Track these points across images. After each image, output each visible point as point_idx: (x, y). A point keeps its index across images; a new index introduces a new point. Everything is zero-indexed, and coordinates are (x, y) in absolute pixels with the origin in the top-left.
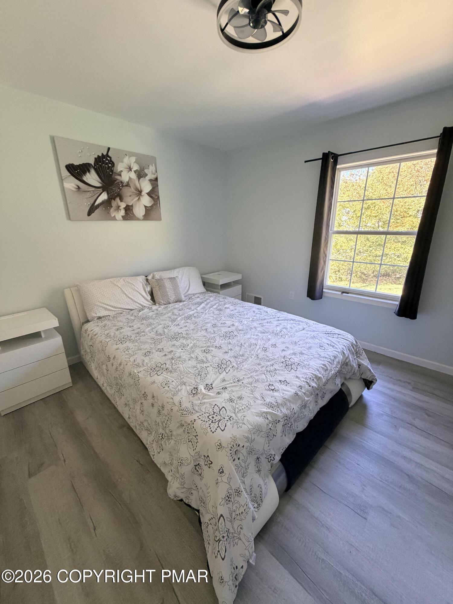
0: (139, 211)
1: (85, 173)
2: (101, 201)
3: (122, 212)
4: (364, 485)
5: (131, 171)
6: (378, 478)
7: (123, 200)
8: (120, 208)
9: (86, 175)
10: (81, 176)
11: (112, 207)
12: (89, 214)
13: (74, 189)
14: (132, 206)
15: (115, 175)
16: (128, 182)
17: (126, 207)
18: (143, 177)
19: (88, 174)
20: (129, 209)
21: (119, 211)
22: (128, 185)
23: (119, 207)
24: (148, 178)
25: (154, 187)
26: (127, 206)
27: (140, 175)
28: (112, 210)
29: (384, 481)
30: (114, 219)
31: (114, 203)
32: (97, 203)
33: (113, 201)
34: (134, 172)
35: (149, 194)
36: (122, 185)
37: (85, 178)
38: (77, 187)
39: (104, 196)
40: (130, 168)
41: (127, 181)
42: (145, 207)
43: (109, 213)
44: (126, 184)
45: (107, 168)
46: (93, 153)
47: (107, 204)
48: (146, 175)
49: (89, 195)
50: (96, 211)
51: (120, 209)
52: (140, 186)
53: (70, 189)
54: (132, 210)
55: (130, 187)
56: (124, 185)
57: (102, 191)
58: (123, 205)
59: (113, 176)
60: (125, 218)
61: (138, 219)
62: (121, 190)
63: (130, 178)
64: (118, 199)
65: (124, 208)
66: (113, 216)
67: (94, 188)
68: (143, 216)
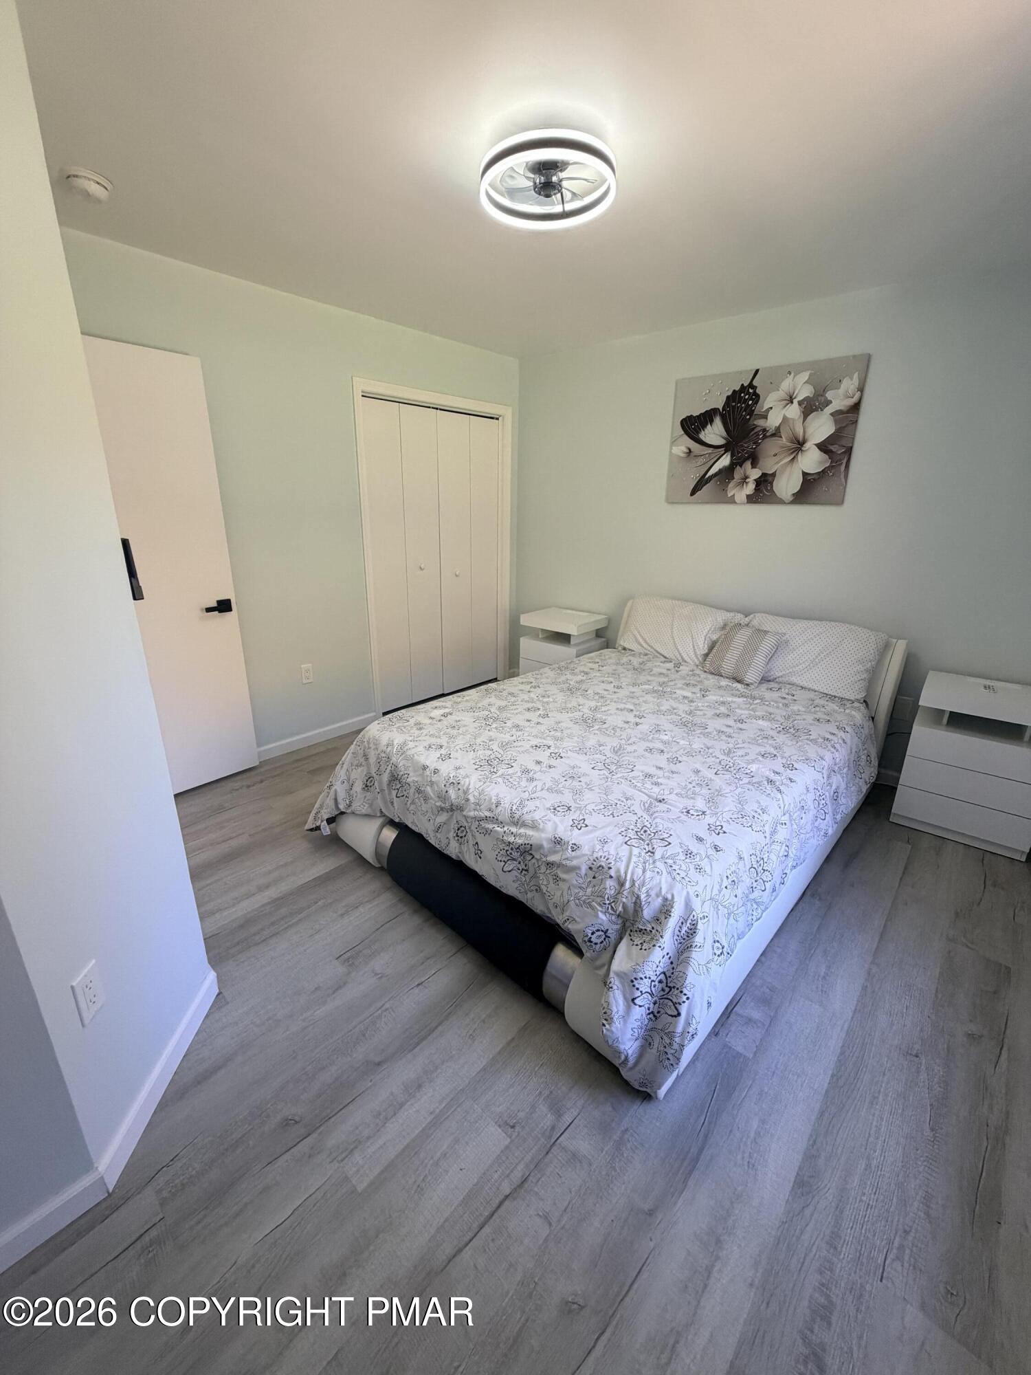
0: (788, 484)
1: (704, 427)
2: (717, 470)
3: (750, 488)
4: (381, 977)
5: (792, 403)
6: (387, 1006)
7: (758, 463)
8: (747, 480)
9: (706, 430)
10: (698, 433)
11: (734, 478)
12: (693, 493)
13: (683, 455)
14: (774, 475)
15: (755, 419)
16: (778, 429)
17: (759, 478)
18: (817, 411)
19: (709, 426)
20: (766, 481)
21: (745, 485)
22: (777, 433)
23: (747, 477)
24: (830, 409)
25: (840, 428)
26: (764, 475)
27: (810, 407)
28: (731, 485)
29: (380, 1011)
30: (732, 501)
31: (738, 474)
32: (710, 473)
33: (738, 467)
34: (797, 405)
35: (823, 447)
36: (764, 435)
37: (702, 436)
38: (688, 451)
39: (725, 461)
40: (791, 397)
41: (777, 425)
42: (805, 474)
43: (725, 490)
44: (774, 432)
45: (743, 409)
46: (727, 389)
47: (727, 473)
48: (828, 403)
49: (701, 460)
50: (705, 488)
51: (747, 483)
52: (804, 432)
53: (678, 456)
54: (771, 483)
55: (781, 437)
56: (768, 434)
57: (723, 452)
58: (755, 474)
59: (751, 422)
60: (751, 499)
61: (781, 502)
62: (758, 444)
63: (785, 419)
64: (748, 464)
65: (755, 480)
66: (730, 495)
67: (712, 449)
68: (793, 494)
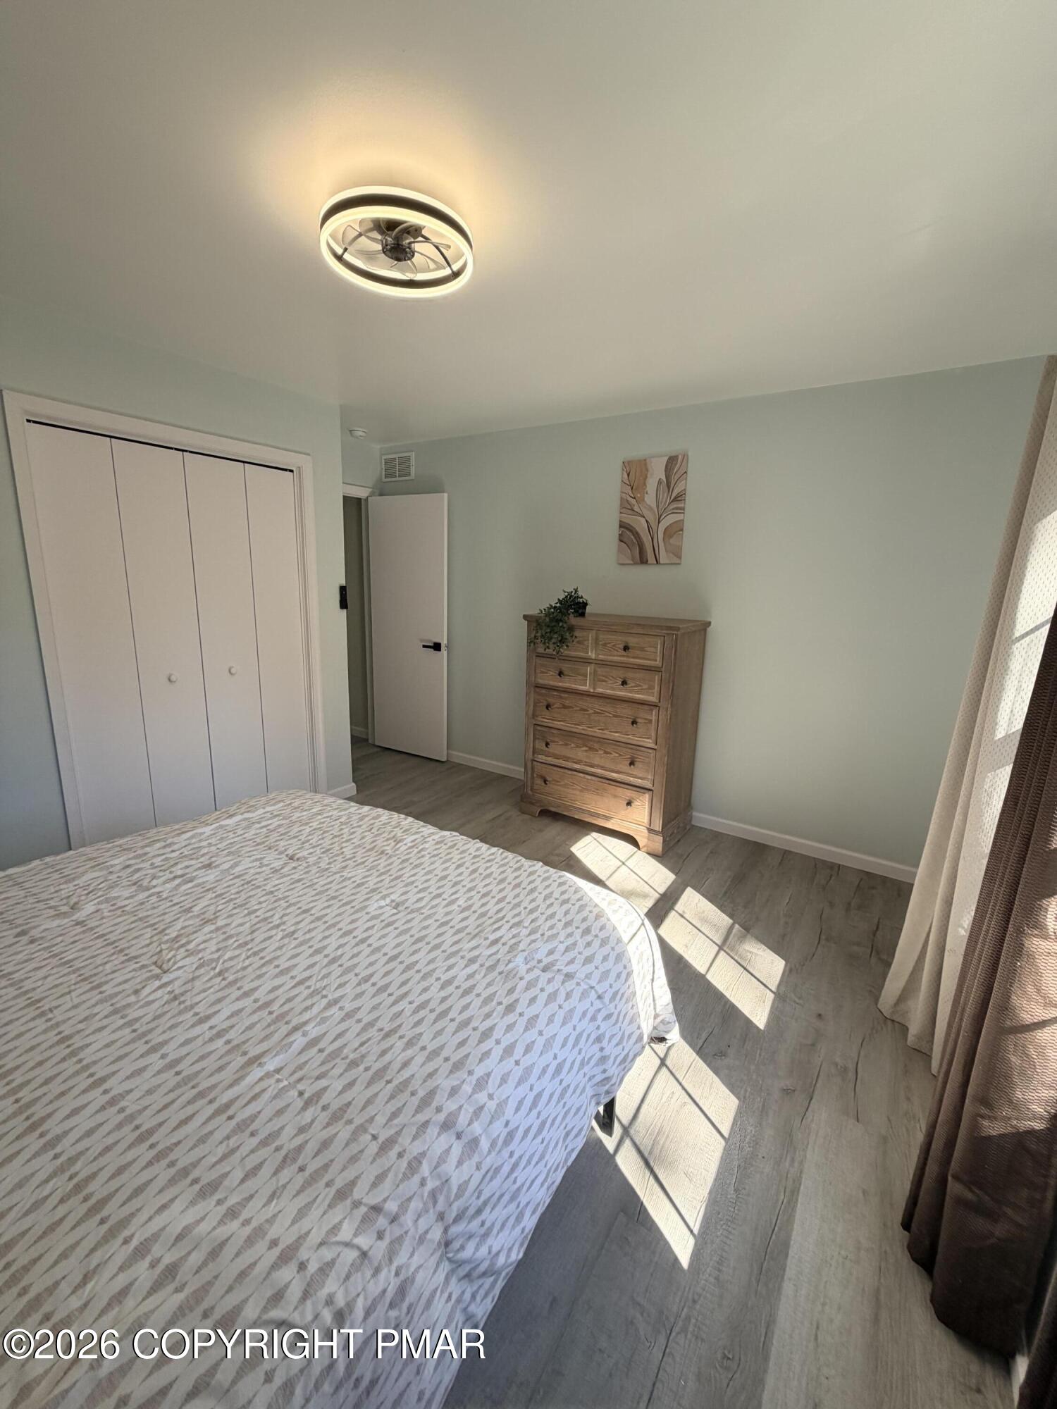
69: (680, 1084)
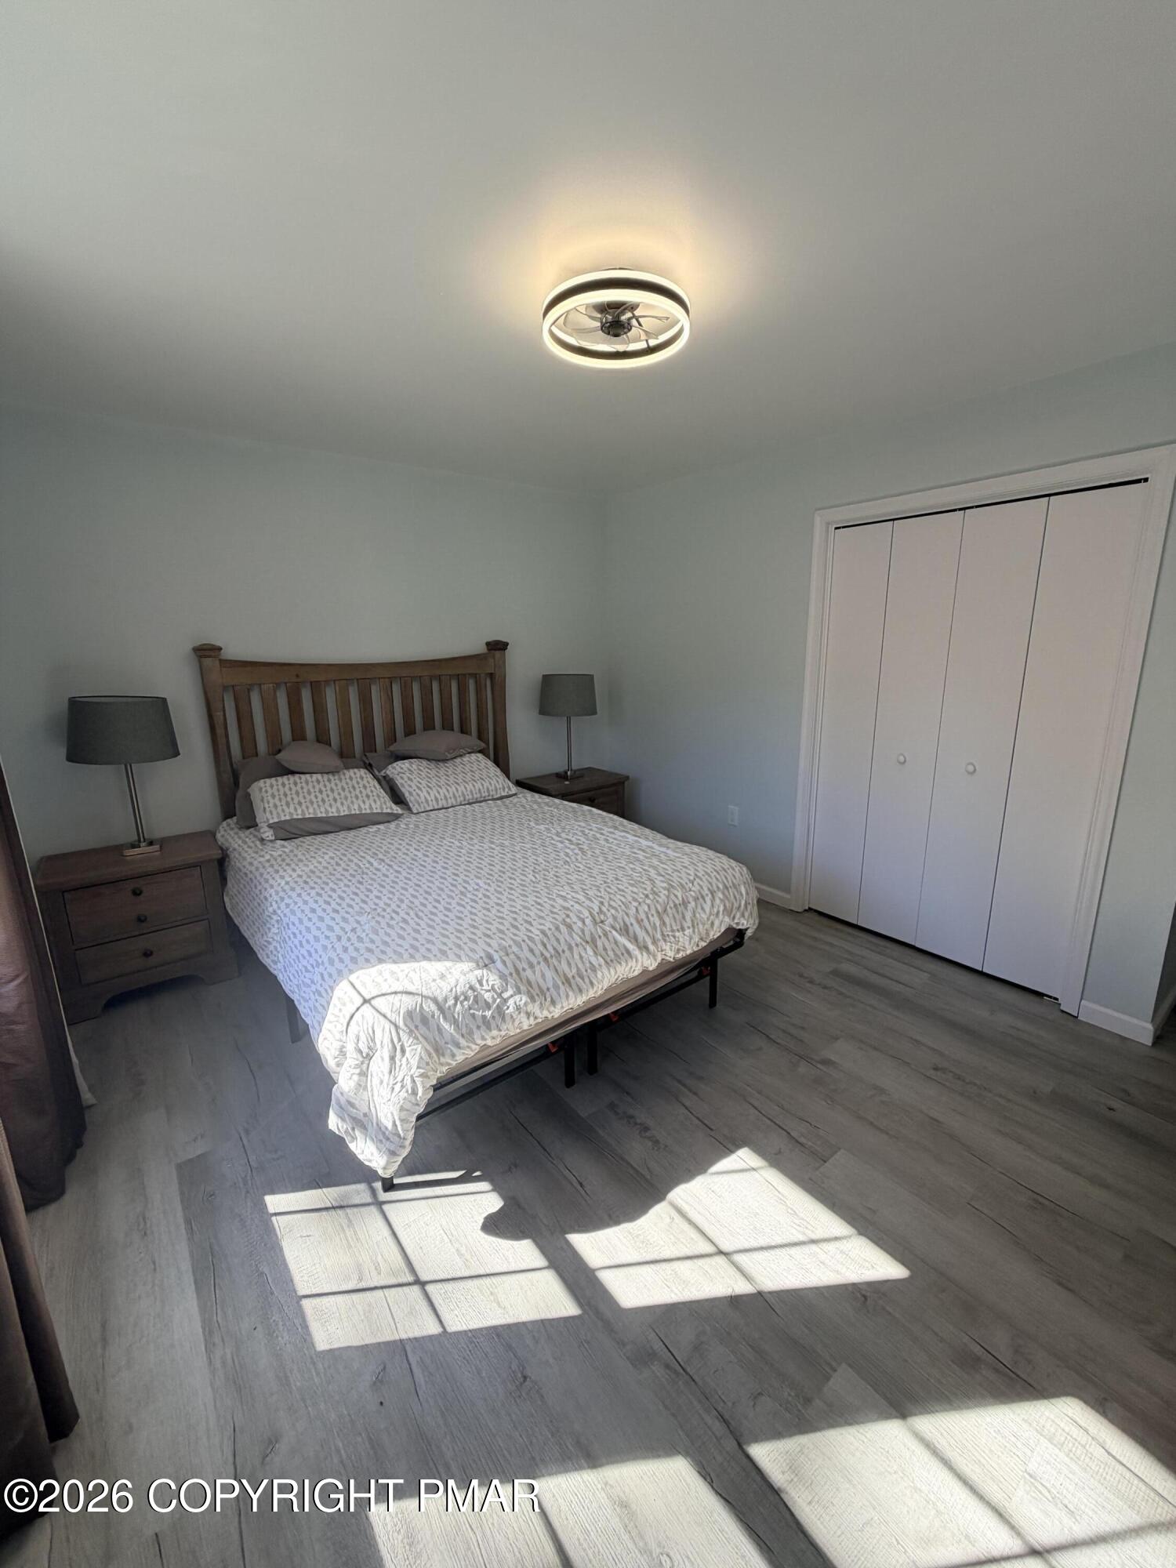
69: (382, 1288)
